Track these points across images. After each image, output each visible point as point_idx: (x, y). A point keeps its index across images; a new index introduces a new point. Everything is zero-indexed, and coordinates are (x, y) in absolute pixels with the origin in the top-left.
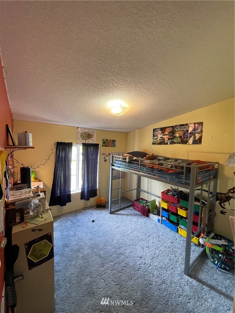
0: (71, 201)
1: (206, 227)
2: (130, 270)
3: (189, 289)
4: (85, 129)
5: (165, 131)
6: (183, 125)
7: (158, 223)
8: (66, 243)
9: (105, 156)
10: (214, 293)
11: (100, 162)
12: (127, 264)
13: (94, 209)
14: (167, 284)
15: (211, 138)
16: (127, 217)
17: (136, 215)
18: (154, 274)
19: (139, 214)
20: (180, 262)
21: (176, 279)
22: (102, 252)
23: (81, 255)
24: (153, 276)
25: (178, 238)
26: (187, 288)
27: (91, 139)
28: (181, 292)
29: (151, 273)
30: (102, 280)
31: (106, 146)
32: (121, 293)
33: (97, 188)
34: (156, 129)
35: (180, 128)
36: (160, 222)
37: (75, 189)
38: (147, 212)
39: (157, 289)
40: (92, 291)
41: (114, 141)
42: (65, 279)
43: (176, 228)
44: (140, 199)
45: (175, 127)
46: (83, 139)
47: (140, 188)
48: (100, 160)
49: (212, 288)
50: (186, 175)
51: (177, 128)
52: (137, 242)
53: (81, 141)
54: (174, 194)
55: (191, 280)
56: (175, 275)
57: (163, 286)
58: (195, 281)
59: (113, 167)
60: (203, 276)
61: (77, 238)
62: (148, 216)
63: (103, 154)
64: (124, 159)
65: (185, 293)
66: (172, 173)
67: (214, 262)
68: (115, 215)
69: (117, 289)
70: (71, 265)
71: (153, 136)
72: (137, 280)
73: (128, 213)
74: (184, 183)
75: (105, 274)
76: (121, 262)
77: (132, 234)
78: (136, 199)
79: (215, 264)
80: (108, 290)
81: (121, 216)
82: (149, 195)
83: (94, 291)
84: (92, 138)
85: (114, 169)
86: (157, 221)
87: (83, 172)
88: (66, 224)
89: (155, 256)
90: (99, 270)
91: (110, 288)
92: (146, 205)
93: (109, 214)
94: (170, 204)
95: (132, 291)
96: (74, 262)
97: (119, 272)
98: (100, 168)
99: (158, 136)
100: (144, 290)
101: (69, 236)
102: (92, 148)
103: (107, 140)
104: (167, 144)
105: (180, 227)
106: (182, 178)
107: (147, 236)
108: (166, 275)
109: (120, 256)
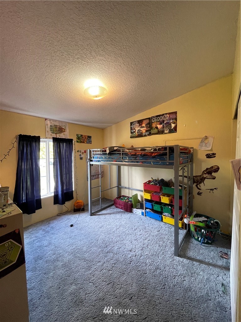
0: (41, 208)
1: (188, 209)
2: (120, 266)
3: (181, 268)
4: (56, 121)
5: (142, 123)
6: (159, 116)
7: (142, 216)
8: (38, 255)
9: (80, 153)
10: (204, 266)
11: (75, 160)
12: (117, 260)
13: (71, 214)
14: (160, 269)
15: (185, 125)
16: (110, 216)
17: (119, 212)
18: (147, 263)
19: (122, 212)
20: (169, 246)
21: (168, 262)
22: (86, 255)
23: (60, 264)
24: (146, 265)
25: (163, 226)
26: (180, 267)
27: (62, 133)
28: (175, 273)
29: (143, 263)
30: (90, 284)
31: (81, 142)
32: (115, 291)
33: (73, 190)
34: (133, 122)
35: (156, 119)
36: (144, 215)
37: (46, 193)
38: (130, 208)
39: (152, 276)
40: (80, 299)
41: (90, 137)
42: (41, 296)
43: (161, 217)
44: (121, 196)
45: (152, 118)
46: (54, 133)
47: (121, 185)
48: (75, 157)
49: (201, 262)
50: (169, 155)
51: (153, 119)
52: (124, 237)
53: (51, 135)
54: (156, 183)
55: (181, 259)
56: (166, 259)
57: (158, 272)
58: (185, 260)
59: (91, 163)
60: (191, 254)
61: (53, 247)
62: (131, 211)
63: (78, 151)
64: (103, 151)
65: (179, 273)
66: (156, 155)
67: (197, 240)
68: (97, 216)
69: (109, 288)
70: (48, 278)
71: (131, 130)
72: (130, 273)
73: (110, 212)
74: (168, 163)
75: (93, 276)
76: (109, 260)
77: (118, 231)
78: (117, 197)
79: (198, 241)
80: (99, 292)
81: (104, 216)
82: (130, 190)
83: (82, 299)
84: (64, 133)
85: (92, 165)
86: (141, 215)
87: (55, 172)
88: (37, 235)
89: (145, 246)
90: (86, 273)
91: (101, 290)
92: (129, 201)
93: (90, 216)
94: (152, 194)
95: (126, 286)
96: (52, 273)
97: (109, 270)
98: (76, 168)
99: (136, 129)
100: (139, 281)
101: (42, 246)
102: (65, 144)
103: (82, 135)
104: (145, 136)
105: (164, 215)
106: (166, 159)
107: (134, 229)
108: (158, 261)
109: (108, 254)
